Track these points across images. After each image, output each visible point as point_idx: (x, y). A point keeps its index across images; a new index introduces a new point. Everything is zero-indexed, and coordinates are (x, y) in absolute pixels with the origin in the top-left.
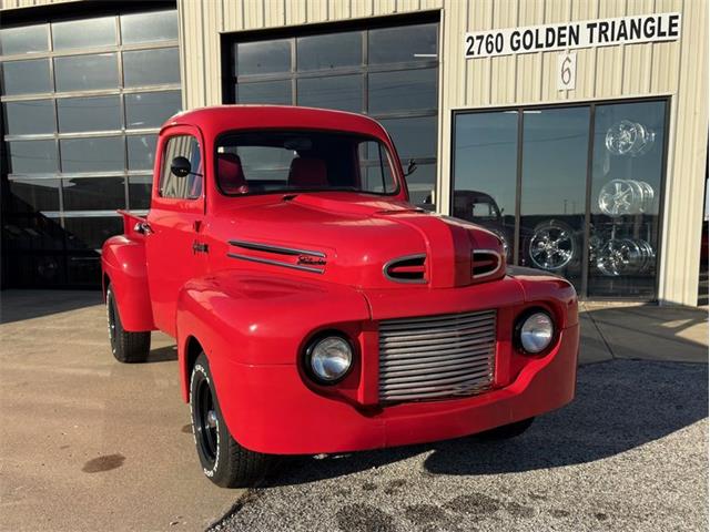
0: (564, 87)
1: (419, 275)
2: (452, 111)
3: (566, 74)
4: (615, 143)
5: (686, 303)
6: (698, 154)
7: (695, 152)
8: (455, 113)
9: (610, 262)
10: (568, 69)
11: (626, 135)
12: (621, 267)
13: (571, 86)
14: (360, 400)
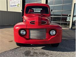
1: (34, 24)
14: (27, 38)
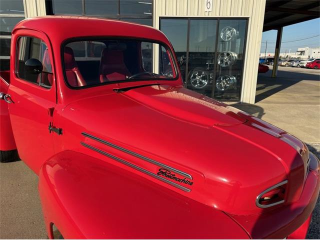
0: (208, 10)
2: (160, 17)
3: (209, 4)
4: (225, 36)
5: (251, 103)
6: (258, 43)
7: (257, 41)
8: (161, 18)
9: (221, 85)
10: (209, 2)
11: (228, 32)
12: (225, 87)
13: (210, 10)
